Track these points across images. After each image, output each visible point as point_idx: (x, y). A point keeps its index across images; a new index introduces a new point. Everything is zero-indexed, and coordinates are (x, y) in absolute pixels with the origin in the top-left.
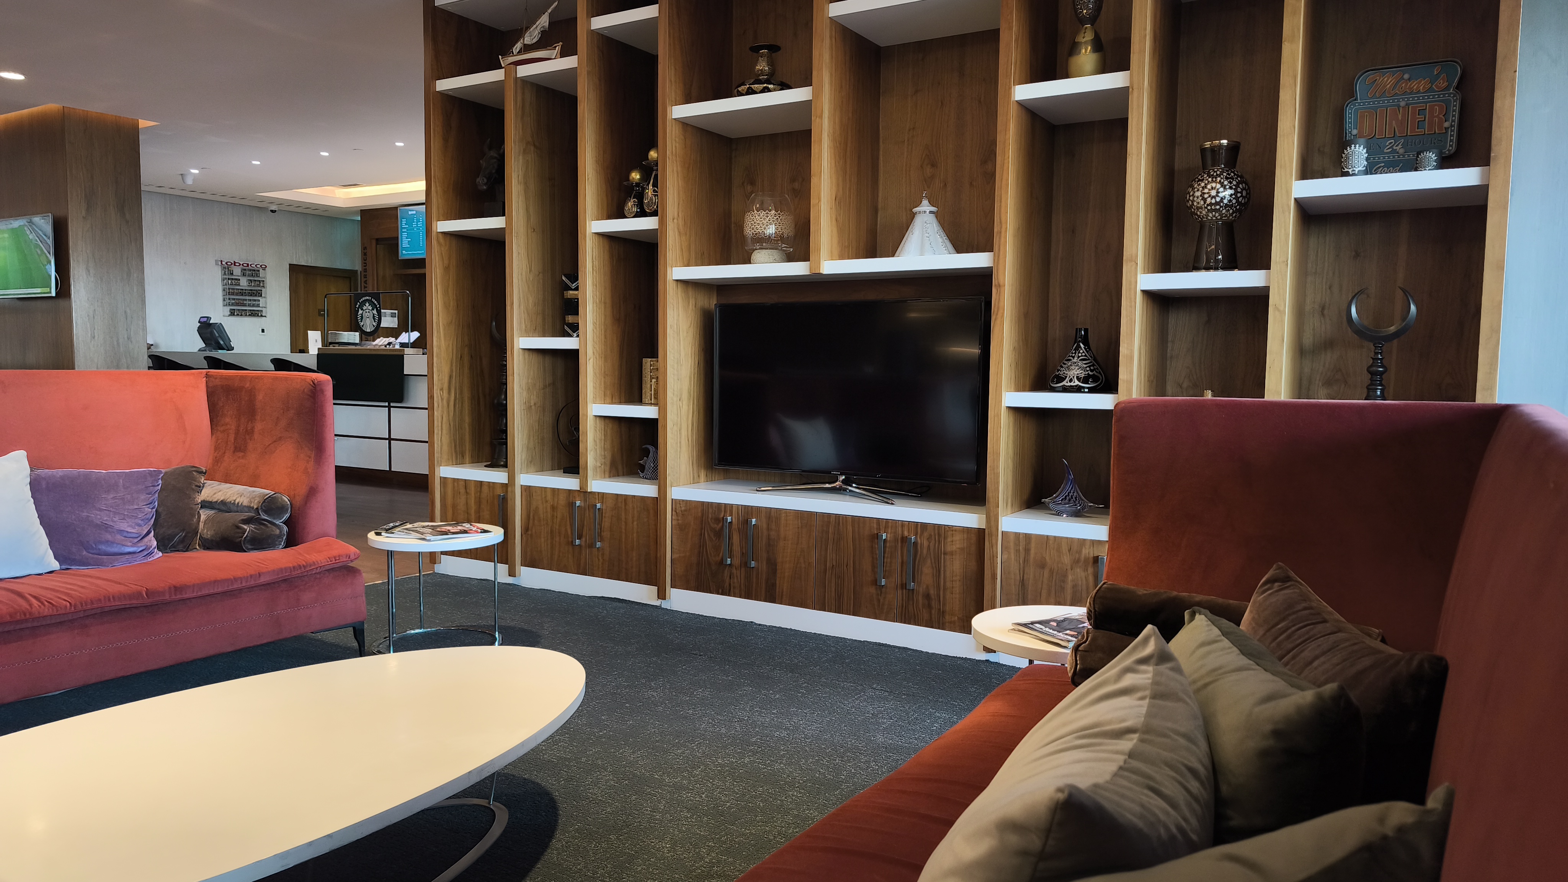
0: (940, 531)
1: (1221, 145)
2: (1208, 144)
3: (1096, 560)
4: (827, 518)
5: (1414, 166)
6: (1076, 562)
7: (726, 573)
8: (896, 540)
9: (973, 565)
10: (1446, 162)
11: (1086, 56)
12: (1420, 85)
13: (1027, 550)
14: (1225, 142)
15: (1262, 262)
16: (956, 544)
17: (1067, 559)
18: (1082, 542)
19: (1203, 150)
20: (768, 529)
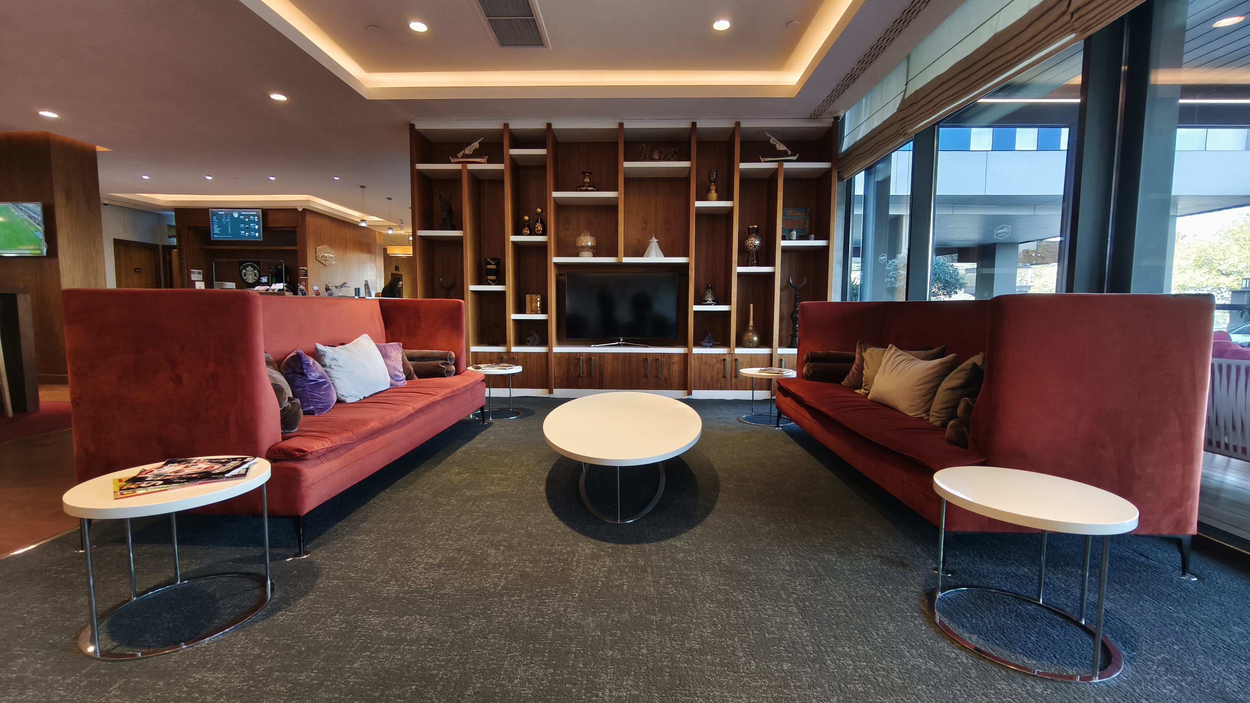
0: (670, 355)
1: (754, 228)
2: (751, 227)
3: (724, 360)
4: (625, 354)
5: (808, 239)
6: (718, 361)
7: (580, 380)
8: (653, 360)
9: (682, 367)
10: (816, 239)
11: (713, 194)
12: (799, 214)
13: (701, 359)
14: (756, 226)
15: (772, 264)
16: (675, 359)
17: (714, 360)
18: (719, 354)
19: (749, 229)
20: (600, 361)
